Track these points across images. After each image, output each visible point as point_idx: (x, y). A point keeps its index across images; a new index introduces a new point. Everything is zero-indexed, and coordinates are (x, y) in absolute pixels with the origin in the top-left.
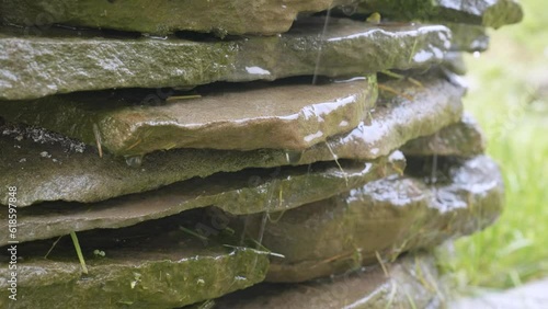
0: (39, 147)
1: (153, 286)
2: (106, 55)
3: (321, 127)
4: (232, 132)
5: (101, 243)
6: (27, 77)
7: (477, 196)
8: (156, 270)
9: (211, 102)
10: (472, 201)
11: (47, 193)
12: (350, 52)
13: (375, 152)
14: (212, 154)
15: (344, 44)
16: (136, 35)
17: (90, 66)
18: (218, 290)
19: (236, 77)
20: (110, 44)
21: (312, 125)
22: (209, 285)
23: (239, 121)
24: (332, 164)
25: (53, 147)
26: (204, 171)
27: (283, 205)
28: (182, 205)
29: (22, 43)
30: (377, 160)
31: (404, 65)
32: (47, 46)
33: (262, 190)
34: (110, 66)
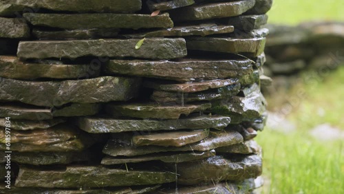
0: (120, 144)
1: (144, 178)
2: (134, 123)
3: (185, 141)
4: (161, 142)
5: (132, 166)
6: (116, 128)
7: (247, 166)
8: (145, 174)
9: (159, 135)
10: (245, 167)
11: (120, 154)
12: (197, 124)
13: (205, 149)
14: (162, 147)
15: (195, 121)
16: (142, 119)
17: (130, 126)
18: (161, 181)
19: (166, 129)
20: (135, 121)
21: (182, 141)
22: (159, 180)
23: (163, 139)
24: (191, 152)
25: (122, 144)
26: (157, 151)
27: (178, 161)
28: (151, 159)
29: (116, 121)
30: (206, 151)
31: (214, 127)
32: (121, 121)
33: (173, 157)
34: (135, 126)
